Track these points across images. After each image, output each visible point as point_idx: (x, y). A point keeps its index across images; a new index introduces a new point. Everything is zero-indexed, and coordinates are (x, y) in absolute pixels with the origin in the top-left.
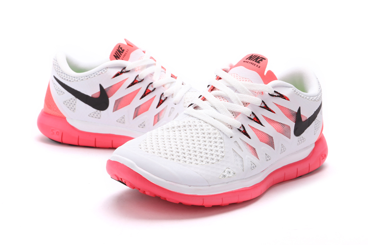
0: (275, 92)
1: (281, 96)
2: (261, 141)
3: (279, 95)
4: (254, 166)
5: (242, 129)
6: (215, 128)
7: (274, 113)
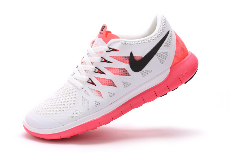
0: (109, 48)
1: (114, 50)
2: (103, 85)
3: (112, 50)
4: (97, 104)
5: (90, 81)
6: (74, 86)
7: (112, 63)
